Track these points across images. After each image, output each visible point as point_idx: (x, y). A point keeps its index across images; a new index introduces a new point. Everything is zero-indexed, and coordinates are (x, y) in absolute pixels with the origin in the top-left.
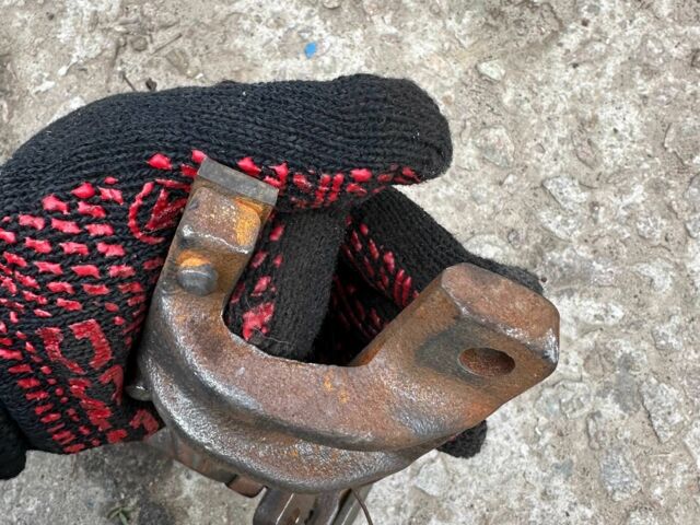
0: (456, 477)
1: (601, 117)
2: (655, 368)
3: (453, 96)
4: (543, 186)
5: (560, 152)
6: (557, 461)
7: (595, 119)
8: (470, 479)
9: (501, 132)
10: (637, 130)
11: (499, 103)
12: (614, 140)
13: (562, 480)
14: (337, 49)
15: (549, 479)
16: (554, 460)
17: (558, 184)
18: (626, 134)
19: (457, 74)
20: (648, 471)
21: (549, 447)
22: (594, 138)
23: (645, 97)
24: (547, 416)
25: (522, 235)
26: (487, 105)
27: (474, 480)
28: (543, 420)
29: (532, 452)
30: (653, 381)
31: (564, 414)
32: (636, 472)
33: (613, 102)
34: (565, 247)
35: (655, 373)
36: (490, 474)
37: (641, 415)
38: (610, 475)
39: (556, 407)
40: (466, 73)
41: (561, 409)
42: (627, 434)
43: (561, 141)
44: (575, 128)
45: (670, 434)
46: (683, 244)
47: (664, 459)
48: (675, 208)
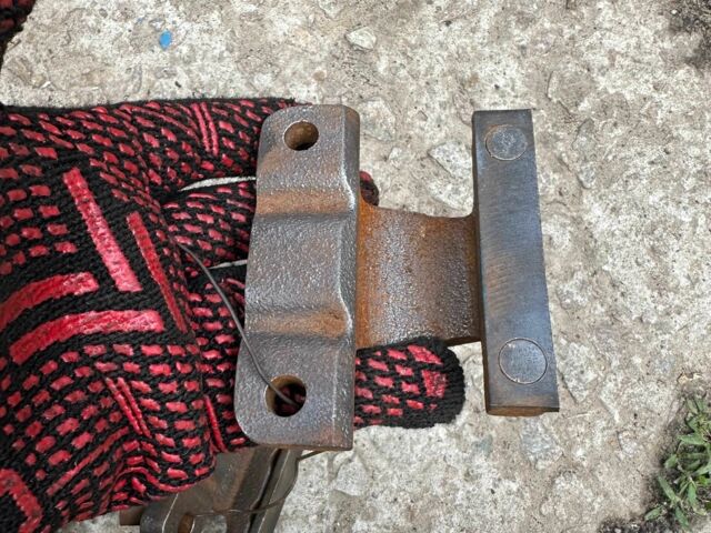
0: (376, 473)
1: (481, 75)
2: (563, 329)
3: (325, 71)
4: (429, 156)
5: (443, 117)
6: (477, 440)
7: (475, 78)
8: (391, 472)
9: (379, 103)
10: (519, 84)
11: (374, 72)
13: (484, 457)
14: (194, 35)
15: (471, 459)
16: (473, 439)
17: (444, 151)
18: (509, 89)
19: (326, 48)
20: (567, 434)
21: (467, 426)
22: (476, 98)
23: (523, 48)
26: (363, 77)
27: (395, 472)
29: (450, 435)
30: (563, 342)
32: (556, 437)
33: (491, 57)
35: (564, 333)
36: (410, 464)
38: (530, 444)
40: (336, 45)
43: (443, 105)
44: (455, 89)
45: (585, 393)
46: (578, 197)
47: (583, 419)
48: (566, 160)
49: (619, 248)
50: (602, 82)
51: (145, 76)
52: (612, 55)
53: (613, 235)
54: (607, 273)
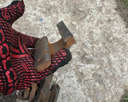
0: (70, 99)
1: (94, 31)
2: (105, 76)
4: (84, 44)
5: (87, 38)
6: (88, 95)
9: (76, 34)
10: (100, 33)
11: (76, 29)
12: (96, 35)
13: (89, 98)
14: (46, 20)
15: (87, 98)
17: (86, 43)
18: (98, 34)
19: (68, 24)
20: (104, 96)
21: (87, 92)
22: (92, 35)
23: (101, 27)
25: (81, 53)
26: (74, 29)
27: (73, 99)
28: (86, 87)
29: (84, 93)
30: (105, 79)
32: (102, 96)
33: (95, 28)
34: (88, 55)
35: (105, 77)
36: (76, 98)
37: (103, 85)
38: (98, 97)
39: (88, 85)
40: (70, 24)
42: (101, 89)
43: (87, 36)
44: (89, 33)
45: (108, 88)
46: (109, 54)
47: (107, 93)
48: (107, 47)
49: (115, 63)
50: (114, 35)
51: (37, 25)
52: (116, 30)
53: (114, 61)
54: (113, 67)
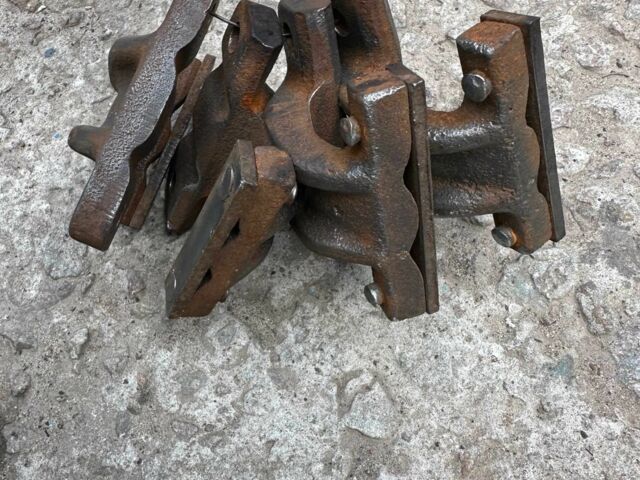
0: (406, 406)
6: (551, 361)
13: (563, 385)
15: (543, 387)
16: (542, 359)
21: (532, 342)
24: (519, 301)
27: (433, 405)
28: (515, 308)
29: (508, 353)
31: (542, 294)
39: (528, 287)
41: (535, 288)
48: (619, 29)
